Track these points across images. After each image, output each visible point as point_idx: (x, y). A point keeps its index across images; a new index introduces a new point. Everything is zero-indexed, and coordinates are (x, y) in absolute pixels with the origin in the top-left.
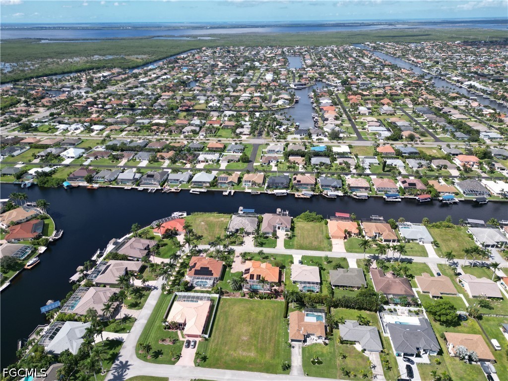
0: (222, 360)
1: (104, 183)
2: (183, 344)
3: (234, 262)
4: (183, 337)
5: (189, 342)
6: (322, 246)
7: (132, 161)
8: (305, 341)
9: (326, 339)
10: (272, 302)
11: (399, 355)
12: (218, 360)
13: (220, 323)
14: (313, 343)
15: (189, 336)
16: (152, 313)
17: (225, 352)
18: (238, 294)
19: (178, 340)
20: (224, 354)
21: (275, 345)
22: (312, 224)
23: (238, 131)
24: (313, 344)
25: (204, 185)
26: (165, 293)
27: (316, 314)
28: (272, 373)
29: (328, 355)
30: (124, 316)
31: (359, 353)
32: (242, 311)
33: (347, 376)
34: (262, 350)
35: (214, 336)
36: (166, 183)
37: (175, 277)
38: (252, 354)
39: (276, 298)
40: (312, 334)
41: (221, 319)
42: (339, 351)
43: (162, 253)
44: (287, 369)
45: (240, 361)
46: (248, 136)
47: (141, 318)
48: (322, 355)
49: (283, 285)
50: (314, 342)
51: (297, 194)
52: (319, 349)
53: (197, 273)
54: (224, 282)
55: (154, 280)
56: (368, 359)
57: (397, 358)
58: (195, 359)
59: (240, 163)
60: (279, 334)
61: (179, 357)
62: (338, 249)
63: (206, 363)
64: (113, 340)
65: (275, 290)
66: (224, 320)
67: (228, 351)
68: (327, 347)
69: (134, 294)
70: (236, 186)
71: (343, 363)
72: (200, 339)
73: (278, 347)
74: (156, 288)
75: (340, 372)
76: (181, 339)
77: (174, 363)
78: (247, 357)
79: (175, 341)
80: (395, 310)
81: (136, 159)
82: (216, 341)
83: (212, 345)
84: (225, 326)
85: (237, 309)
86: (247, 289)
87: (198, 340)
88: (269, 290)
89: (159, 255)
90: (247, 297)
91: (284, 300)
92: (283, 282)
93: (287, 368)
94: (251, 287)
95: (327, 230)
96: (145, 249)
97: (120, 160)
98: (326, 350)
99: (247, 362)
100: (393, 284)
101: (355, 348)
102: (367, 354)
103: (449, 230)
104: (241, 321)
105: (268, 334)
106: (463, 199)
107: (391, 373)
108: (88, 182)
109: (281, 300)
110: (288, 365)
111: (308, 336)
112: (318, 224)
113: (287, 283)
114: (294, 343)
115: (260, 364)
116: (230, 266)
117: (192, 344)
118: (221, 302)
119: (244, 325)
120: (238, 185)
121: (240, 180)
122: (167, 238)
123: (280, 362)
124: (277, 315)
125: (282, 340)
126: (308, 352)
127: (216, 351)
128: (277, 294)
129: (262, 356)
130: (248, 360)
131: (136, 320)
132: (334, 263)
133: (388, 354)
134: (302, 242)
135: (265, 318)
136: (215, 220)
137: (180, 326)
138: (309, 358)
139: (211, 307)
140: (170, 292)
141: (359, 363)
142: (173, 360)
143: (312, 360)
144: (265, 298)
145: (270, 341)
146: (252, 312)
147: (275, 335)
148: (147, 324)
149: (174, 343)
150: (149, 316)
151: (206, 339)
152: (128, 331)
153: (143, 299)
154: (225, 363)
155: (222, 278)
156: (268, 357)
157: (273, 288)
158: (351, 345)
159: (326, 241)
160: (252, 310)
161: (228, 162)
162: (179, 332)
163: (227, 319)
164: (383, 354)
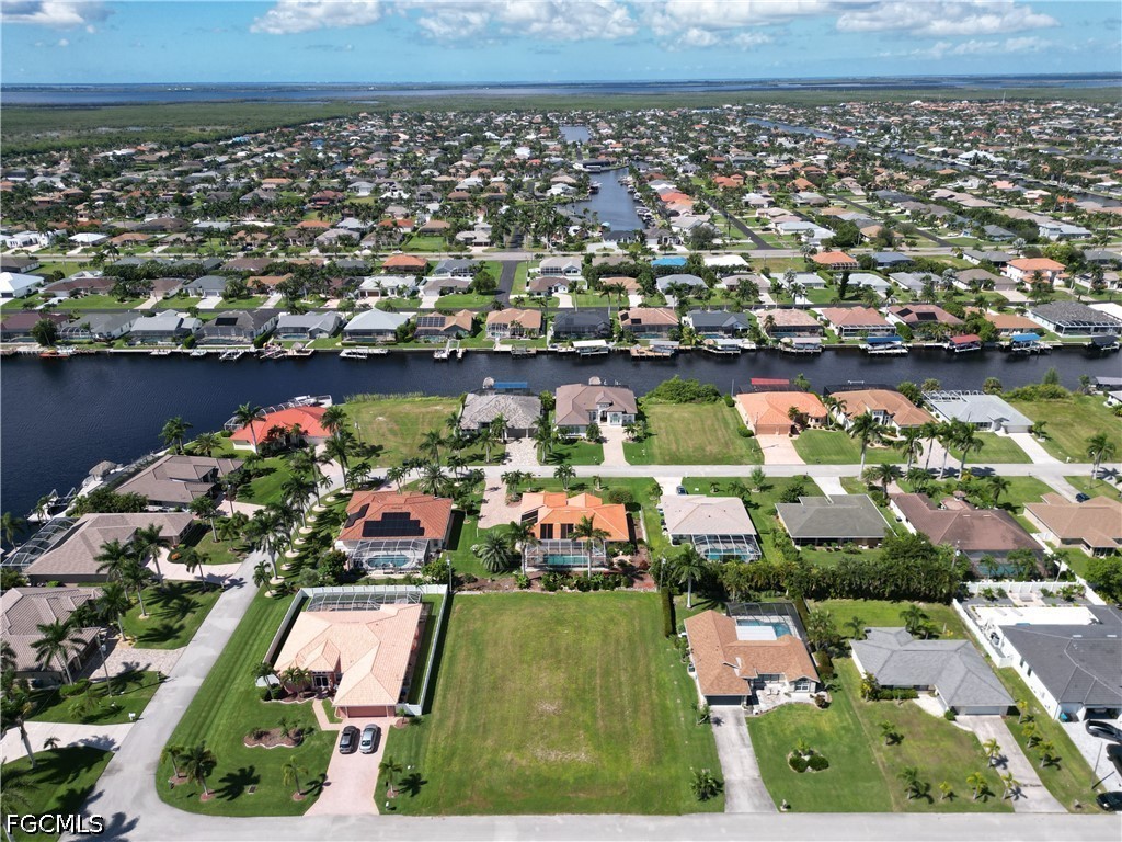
0: (478, 782)
1: (90, 343)
2: (333, 742)
3: (486, 502)
4: (332, 720)
5: (353, 736)
6: (733, 453)
7: (176, 298)
8: (753, 700)
9: (819, 687)
10: (617, 596)
11: (1070, 718)
12: (461, 784)
13: (459, 669)
14: (778, 703)
15: (354, 712)
16: (222, 655)
17: (486, 757)
18: (508, 583)
19: (311, 730)
20: (481, 764)
21: (654, 720)
22: (691, 407)
23: (461, 236)
24: (782, 706)
25: (380, 339)
26: (268, 594)
27: (765, 619)
28: (661, 812)
29: (841, 738)
30: (121, 669)
31: (938, 722)
32: (528, 627)
33: (925, 799)
34: (615, 741)
35: (440, 709)
36: (272, 339)
37: (301, 550)
38: (583, 756)
39: (630, 584)
40: (772, 678)
41: (462, 655)
42: (872, 724)
43: (258, 493)
44: (714, 794)
45: (543, 782)
46: (487, 248)
47: (184, 673)
48: (821, 738)
49: (644, 551)
50: (784, 700)
51: (635, 350)
52: (803, 721)
53: (371, 529)
54: (459, 553)
55: (230, 562)
56: (974, 737)
57: (1066, 726)
58: (379, 787)
59: (474, 297)
60: (660, 686)
61: (318, 785)
62: (781, 457)
63: (419, 798)
64: (73, 749)
65: (622, 563)
66: (472, 659)
67: (495, 751)
68: (829, 712)
69: (160, 604)
70: (467, 339)
71: (898, 760)
72: (394, 720)
73: (666, 725)
74: (238, 583)
75: (896, 789)
76: (324, 724)
77: (300, 810)
78: (566, 767)
79: (303, 733)
80: (1002, 593)
81: (187, 295)
82: (450, 723)
83: (436, 737)
84: (476, 676)
85: (509, 623)
86: (535, 566)
87: (386, 723)
88: (603, 566)
89: (250, 496)
90: (537, 588)
91: (655, 590)
92: (641, 541)
93: (711, 791)
94: (545, 560)
95: (737, 417)
96: (205, 479)
97: (141, 297)
98: (827, 721)
99: (566, 783)
100: (976, 522)
101: (920, 710)
102: (964, 722)
103: (1057, 403)
104: (528, 658)
105: (626, 690)
106: (1058, 343)
107: (1064, 777)
108: (43, 345)
109: (648, 588)
110: (715, 781)
111: (759, 683)
112: (708, 406)
113: (655, 544)
114: (717, 709)
115: (615, 785)
116: (474, 513)
117: (366, 737)
118: (456, 607)
119: (539, 669)
120: (474, 336)
121: (477, 326)
122: (274, 454)
123: (684, 772)
124: (642, 630)
125: (674, 702)
126: (773, 733)
127: (453, 754)
128: (630, 574)
129: (617, 759)
130: (569, 777)
131: (163, 679)
132: (779, 490)
133: (1030, 719)
134: (674, 447)
135: (604, 641)
136: (418, 410)
137: (322, 684)
138: (779, 750)
139: (425, 624)
140: (284, 591)
141: (949, 753)
142: (296, 798)
143: (790, 755)
144: (596, 589)
145: (636, 711)
146: (560, 628)
147: (649, 690)
148: (203, 689)
149: (299, 742)
150: (212, 663)
151: (415, 720)
152: (132, 715)
153: (189, 616)
154: (491, 791)
155: (452, 541)
156: (637, 761)
157: (615, 560)
158: (906, 702)
159: (741, 442)
160: (560, 622)
161: (442, 294)
162: (317, 705)
163: (480, 653)
164: (1017, 721)
